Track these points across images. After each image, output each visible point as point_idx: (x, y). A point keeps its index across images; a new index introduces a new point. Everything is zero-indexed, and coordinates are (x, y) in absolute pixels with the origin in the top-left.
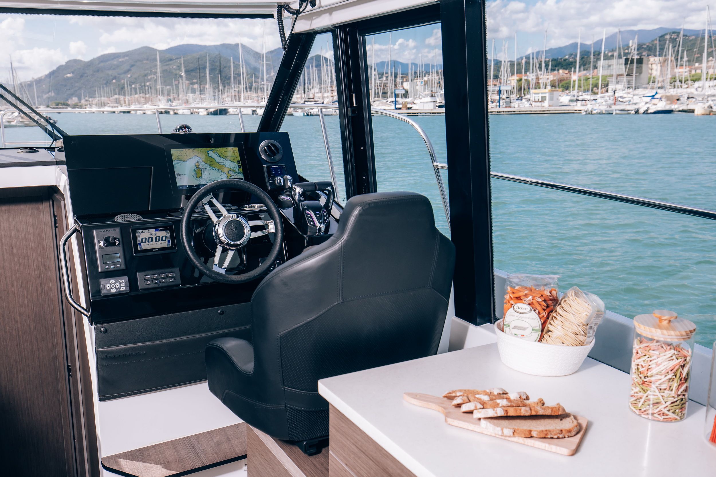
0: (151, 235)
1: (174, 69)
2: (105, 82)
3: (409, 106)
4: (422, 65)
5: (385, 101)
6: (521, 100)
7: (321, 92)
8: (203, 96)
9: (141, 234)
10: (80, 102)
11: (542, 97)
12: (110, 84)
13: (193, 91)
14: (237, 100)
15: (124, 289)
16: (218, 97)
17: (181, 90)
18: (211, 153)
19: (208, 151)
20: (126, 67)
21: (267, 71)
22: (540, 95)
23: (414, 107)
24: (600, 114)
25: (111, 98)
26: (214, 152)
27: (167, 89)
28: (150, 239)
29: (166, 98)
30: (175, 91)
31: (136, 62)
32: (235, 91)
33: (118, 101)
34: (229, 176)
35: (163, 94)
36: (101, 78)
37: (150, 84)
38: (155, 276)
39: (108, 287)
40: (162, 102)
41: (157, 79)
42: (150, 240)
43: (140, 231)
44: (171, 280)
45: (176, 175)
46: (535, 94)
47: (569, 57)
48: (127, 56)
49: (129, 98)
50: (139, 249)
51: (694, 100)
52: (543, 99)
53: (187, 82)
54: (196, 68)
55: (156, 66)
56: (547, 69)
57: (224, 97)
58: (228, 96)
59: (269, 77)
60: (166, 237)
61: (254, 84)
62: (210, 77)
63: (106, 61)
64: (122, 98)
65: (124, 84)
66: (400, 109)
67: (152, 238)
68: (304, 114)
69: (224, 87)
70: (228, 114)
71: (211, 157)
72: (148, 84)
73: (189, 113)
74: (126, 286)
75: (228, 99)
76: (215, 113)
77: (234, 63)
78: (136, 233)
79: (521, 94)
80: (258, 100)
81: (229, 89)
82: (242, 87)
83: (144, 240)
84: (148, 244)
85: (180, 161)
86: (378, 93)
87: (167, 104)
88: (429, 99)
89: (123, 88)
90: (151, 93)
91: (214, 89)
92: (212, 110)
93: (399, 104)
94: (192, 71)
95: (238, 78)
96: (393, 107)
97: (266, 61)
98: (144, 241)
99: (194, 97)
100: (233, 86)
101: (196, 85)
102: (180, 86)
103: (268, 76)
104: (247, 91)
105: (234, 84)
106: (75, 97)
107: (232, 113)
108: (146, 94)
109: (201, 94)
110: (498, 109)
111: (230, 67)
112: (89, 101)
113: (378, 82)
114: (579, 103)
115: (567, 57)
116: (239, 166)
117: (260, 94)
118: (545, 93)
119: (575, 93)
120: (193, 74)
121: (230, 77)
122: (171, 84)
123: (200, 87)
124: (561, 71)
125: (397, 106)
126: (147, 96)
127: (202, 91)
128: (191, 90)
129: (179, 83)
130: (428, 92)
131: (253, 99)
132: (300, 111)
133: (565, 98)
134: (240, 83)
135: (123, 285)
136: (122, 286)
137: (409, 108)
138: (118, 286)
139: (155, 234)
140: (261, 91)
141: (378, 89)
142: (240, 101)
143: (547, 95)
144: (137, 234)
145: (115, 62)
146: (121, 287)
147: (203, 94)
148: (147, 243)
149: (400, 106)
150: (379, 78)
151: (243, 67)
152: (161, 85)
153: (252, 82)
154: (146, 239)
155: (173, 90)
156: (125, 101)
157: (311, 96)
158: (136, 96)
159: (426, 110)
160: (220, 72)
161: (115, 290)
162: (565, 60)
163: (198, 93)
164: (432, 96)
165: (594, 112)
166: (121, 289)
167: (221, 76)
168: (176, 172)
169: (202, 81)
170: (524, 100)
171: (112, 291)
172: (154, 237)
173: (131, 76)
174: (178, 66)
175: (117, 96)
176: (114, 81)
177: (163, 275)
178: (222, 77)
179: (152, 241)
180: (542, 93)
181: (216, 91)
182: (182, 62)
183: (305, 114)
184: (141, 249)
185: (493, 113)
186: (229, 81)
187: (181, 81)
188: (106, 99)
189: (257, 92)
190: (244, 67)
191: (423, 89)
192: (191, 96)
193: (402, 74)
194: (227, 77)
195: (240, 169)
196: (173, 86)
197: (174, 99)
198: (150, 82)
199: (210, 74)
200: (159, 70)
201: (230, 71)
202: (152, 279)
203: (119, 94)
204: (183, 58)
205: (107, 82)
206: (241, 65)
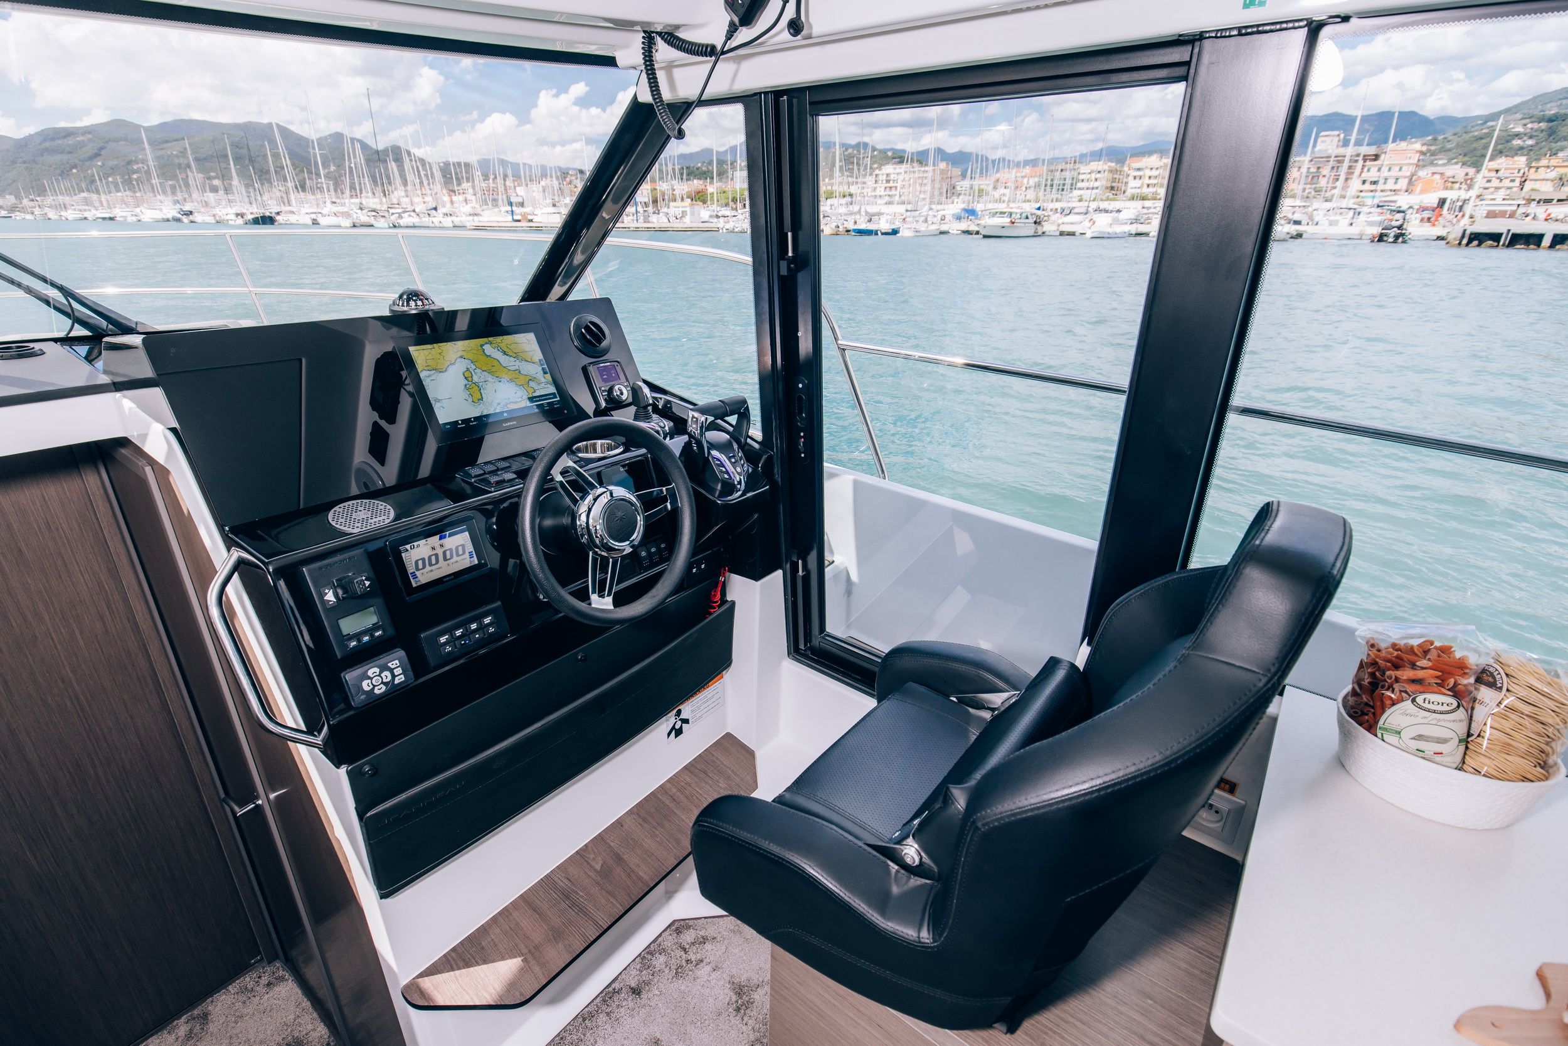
0: (433, 548)
1: (175, 156)
2: (58, 172)
3: (530, 217)
4: (537, 166)
5: (496, 210)
6: (659, 214)
7: (407, 196)
8: (230, 197)
9: (413, 552)
10: (21, 203)
11: (683, 212)
12: (68, 175)
13: (214, 190)
14: (286, 204)
15: (403, 679)
16: (255, 199)
17: (193, 188)
18: (488, 349)
19: (482, 346)
20: (90, 149)
21: (323, 164)
22: (681, 209)
23: (536, 219)
24: (741, 232)
25: (75, 198)
26: (494, 345)
27: (170, 185)
28: (433, 558)
29: (170, 198)
30: (184, 188)
31: (107, 142)
32: (280, 190)
33: (87, 202)
34: (531, 390)
35: (165, 192)
36: (50, 166)
37: (138, 177)
38: (458, 633)
39: (366, 685)
40: (166, 204)
41: (149, 169)
42: (434, 562)
43: (408, 547)
44: (491, 630)
45: (433, 402)
46: (675, 207)
47: (702, 165)
48: (90, 133)
49: (108, 197)
50: (414, 585)
51: (829, 219)
52: (684, 214)
53: (200, 176)
54: (212, 156)
55: (144, 149)
56: (682, 179)
57: (265, 198)
58: (271, 198)
59: (328, 173)
60: (463, 546)
61: (307, 181)
62: (236, 169)
63: (53, 139)
64: (94, 196)
65: (93, 176)
66: (519, 221)
67: (436, 555)
68: (389, 224)
69: (262, 184)
70: (276, 224)
71: (489, 356)
72: (135, 176)
73: (214, 221)
74: (404, 673)
75: (272, 203)
76: (256, 221)
77: (270, 150)
78: (400, 552)
79: (657, 206)
80: (318, 205)
81: (271, 187)
82: (290, 184)
83: (420, 563)
84: (432, 571)
85: (433, 372)
86: (486, 200)
87: (174, 207)
88: (552, 210)
89: (93, 181)
90: (144, 190)
91: (247, 186)
92: (250, 217)
93: (516, 215)
94: (205, 159)
95: (282, 173)
96: (510, 218)
97: (320, 150)
98: (420, 566)
99: (217, 198)
100: (276, 184)
101: (217, 180)
102: (191, 181)
103: (326, 171)
104: (298, 192)
105: (277, 180)
106: (11, 194)
107: (281, 222)
108: (135, 192)
109: (227, 194)
110: (636, 225)
111: (265, 156)
112: (37, 201)
113: (484, 185)
114: (722, 220)
115: (699, 165)
116: (543, 369)
117: (319, 196)
118: (686, 207)
119: (714, 207)
120: (208, 164)
121: (269, 170)
122: (174, 177)
123: (223, 184)
124: (695, 181)
125: (516, 217)
126: (138, 194)
127: (228, 190)
128: (209, 187)
129: (187, 176)
130: (549, 201)
131: (311, 203)
132: (382, 220)
133: (704, 213)
134: (285, 180)
135: (398, 671)
136: (396, 674)
137: (531, 221)
138: (389, 678)
139: (442, 546)
140: (321, 192)
141: (484, 194)
142: (290, 206)
143: (688, 209)
144: (403, 555)
145: (70, 141)
146: (394, 676)
147: (230, 194)
148: (428, 568)
149: (519, 217)
150: (484, 180)
151: (285, 157)
152: (158, 178)
153: (305, 179)
154: (423, 560)
155: (180, 187)
156: (101, 202)
157: (395, 201)
158: (119, 194)
159: (551, 223)
160: (252, 161)
161: (384, 688)
162: (698, 169)
163: (221, 192)
164: (554, 205)
165: (736, 230)
166: (397, 681)
167: (254, 169)
168: (431, 396)
169: (225, 176)
170: (661, 214)
171: (377, 691)
172: (440, 551)
173: (103, 164)
174: (181, 152)
175: (85, 194)
176: (74, 171)
177: (474, 626)
178: (256, 171)
179: (437, 562)
180: (682, 207)
181: (251, 190)
182: (187, 146)
183: (391, 225)
184: (419, 584)
185: (631, 229)
186: (267, 177)
187: (189, 173)
188: (67, 198)
189: (313, 194)
190: (287, 156)
191: (541, 196)
192: (211, 196)
193: (513, 176)
194: (264, 171)
195: (545, 375)
196: (178, 181)
197: (185, 200)
198: (138, 175)
199: (235, 165)
200: (149, 157)
201: (267, 162)
202: (453, 640)
203: (88, 190)
204: (188, 139)
205: (63, 172)
206: (282, 154)
